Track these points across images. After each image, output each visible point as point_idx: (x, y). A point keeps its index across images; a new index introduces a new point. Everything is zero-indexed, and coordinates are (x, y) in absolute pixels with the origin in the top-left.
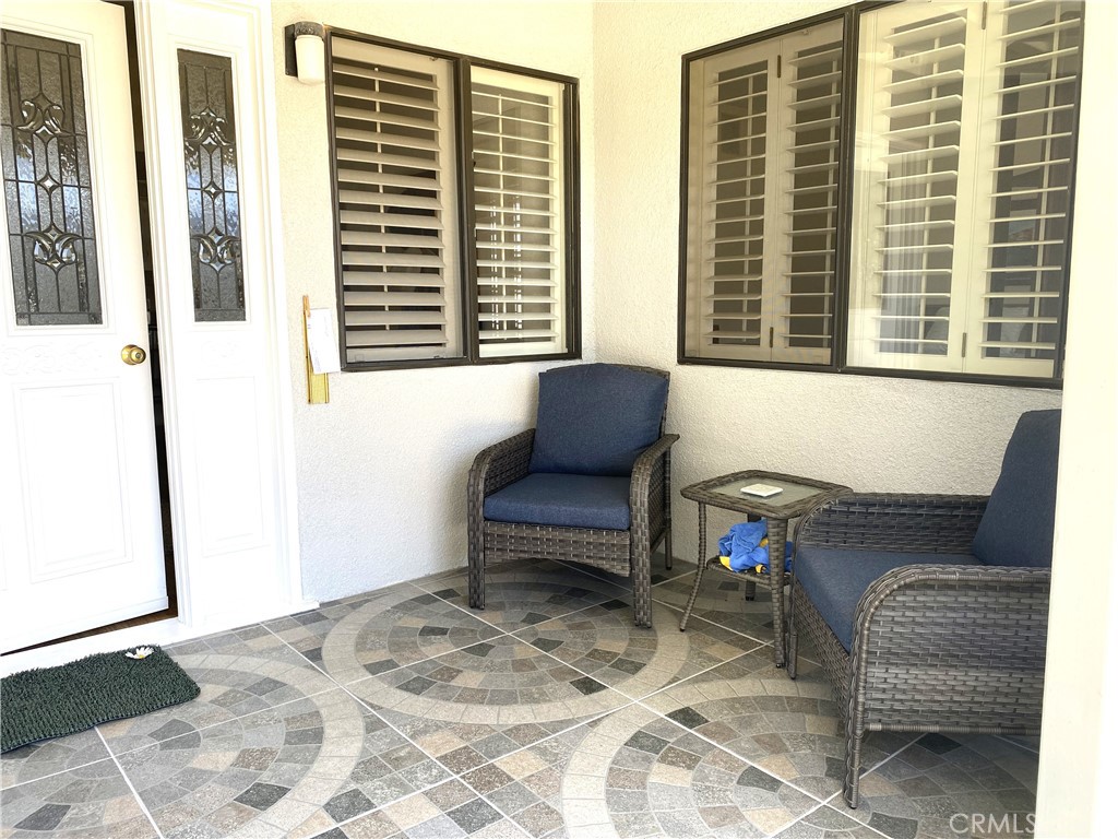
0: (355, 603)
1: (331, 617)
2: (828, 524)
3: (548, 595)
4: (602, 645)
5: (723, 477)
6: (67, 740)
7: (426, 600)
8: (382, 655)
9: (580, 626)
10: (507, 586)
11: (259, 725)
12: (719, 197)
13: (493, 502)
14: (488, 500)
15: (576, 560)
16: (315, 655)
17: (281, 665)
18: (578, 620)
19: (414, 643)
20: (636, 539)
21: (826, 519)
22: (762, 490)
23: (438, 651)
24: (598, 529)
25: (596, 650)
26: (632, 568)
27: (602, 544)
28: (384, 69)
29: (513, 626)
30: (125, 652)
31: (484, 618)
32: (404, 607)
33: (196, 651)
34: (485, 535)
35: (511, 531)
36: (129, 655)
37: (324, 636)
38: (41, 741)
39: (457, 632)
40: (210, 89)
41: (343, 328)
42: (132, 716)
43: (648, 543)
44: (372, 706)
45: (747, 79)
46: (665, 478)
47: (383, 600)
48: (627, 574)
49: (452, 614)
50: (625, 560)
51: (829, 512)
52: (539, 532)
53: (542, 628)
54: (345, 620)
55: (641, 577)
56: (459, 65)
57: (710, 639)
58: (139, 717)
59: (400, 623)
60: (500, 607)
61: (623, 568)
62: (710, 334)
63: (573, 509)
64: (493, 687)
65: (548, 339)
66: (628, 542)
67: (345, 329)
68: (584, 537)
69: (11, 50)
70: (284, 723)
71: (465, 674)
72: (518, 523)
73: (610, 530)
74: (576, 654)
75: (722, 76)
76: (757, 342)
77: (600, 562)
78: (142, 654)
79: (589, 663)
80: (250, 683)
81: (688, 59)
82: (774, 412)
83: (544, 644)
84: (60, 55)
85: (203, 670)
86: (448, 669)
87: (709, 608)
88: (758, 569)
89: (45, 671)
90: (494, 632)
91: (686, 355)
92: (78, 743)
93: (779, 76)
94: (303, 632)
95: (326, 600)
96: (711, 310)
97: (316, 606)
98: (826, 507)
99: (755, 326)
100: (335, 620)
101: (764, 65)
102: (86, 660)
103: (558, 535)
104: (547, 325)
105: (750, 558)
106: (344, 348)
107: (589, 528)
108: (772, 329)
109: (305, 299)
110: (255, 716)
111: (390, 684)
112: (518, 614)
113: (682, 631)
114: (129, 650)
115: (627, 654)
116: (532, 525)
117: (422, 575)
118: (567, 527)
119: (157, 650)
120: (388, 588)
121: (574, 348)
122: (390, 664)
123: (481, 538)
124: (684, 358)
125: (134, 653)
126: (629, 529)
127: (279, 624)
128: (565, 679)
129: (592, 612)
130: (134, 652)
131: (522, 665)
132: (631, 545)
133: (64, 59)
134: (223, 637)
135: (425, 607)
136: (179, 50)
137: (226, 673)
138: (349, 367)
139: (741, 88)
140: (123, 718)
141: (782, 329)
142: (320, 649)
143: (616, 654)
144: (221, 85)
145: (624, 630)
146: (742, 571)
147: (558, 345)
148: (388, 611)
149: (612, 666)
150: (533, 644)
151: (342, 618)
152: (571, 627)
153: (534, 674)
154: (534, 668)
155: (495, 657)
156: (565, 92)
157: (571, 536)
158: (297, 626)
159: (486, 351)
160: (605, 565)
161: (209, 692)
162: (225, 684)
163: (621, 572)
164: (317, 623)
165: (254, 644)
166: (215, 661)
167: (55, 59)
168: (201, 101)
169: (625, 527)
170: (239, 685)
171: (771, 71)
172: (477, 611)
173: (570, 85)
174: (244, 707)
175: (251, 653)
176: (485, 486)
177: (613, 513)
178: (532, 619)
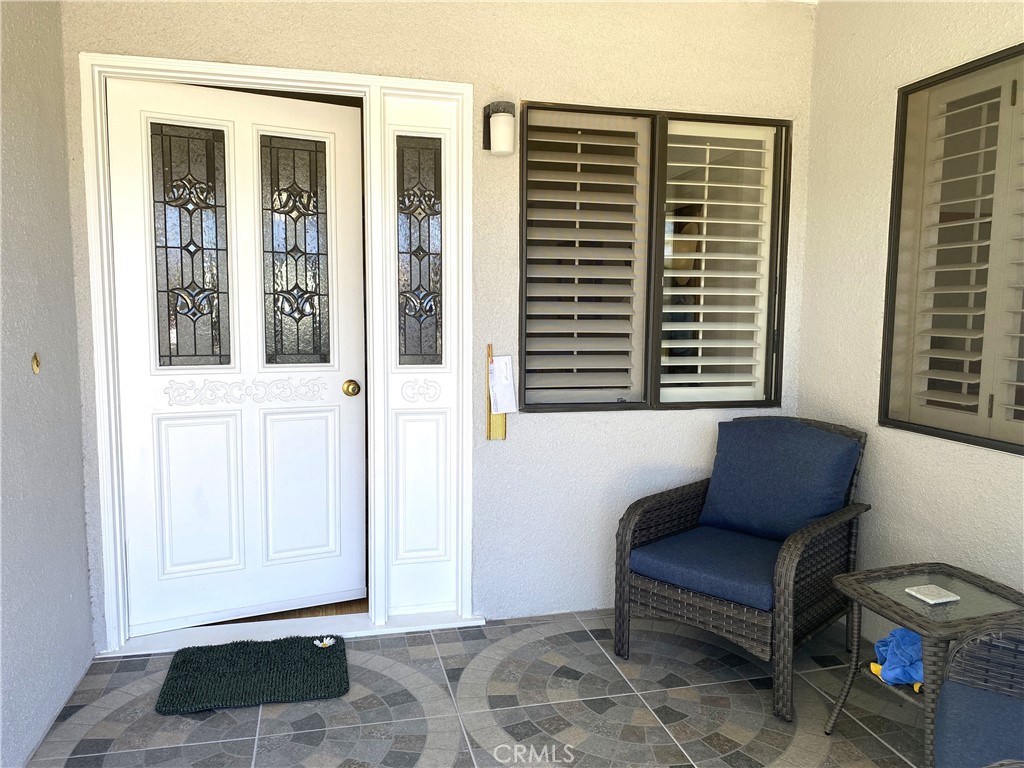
0: (515, 626)
1: (489, 637)
2: (988, 661)
3: (699, 657)
4: (727, 730)
5: (896, 568)
6: (237, 711)
7: (580, 636)
8: (508, 689)
9: (714, 701)
10: (664, 637)
11: (373, 737)
12: (941, 241)
13: (638, 555)
14: (634, 552)
15: (715, 631)
16: (455, 675)
17: (423, 679)
18: (717, 693)
19: (544, 682)
20: (777, 623)
21: (984, 654)
22: (929, 594)
23: (562, 696)
24: (740, 605)
25: (717, 735)
26: (773, 654)
27: (742, 621)
28: (587, 132)
29: (644, 684)
30: (314, 638)
31: (622, 669)
32: (555, 641)
33: (368, 649)
34: (631, 587)
35: (654, 587)
36: (317, 642)
37: (473, 656)
38: (219, 708)
39: (591, 679)
40: (422, 166)
41: (523, 372)
42: (289, 702)
43: (791, 630)
44: (472, 742)
45: (980, 108)
46: (849, 552)
47: (542, 629)
48: (767, 658)
49: (595, 659)
50: (765, 643)
51: (989, 646)
52: (679, 595)
53: (677, 695)
54: (498, 643)
55: (781, 665)
56: (658, 121)
57: (857, 751)
58: (293, 704)
59: (544, 658)
60: (644, 660)
61: (763, 651)
62: (922, 393)
63: (713, 578)
64: (591, 752)
65: (749, 384)
66: (770, 625)
67: (525, 372)
68: (725, 610)
69: (274, 151)
70: (392, 741)
71: (572, 728)
72: (662, 582)
73: (751, 608)
74: (693, 733)
75: (952, 106)
76: (974, 409)
77: (739, 639)
78: (328, 642)
79: (703, 748)
80: (389, 691)
81: (905, 93)
82: (980, 497)
83: (667, 714)
84: (310, 151)
85: (363, 669)
86: (560, 719)
87: (875, 711)
88: (916, 688)
89: (256, 643)
90: (625, 688)
91: (890, 417)
92: (240, 716)
93: (1013, 103)
94: (459, 647)
95: (494, 619)
96: (926, 367)
97: (483, 623)
98: (985, 639)
99: (974, 390)
100: (491, 640)
101: (996, 92)
102: (286, 640)
103: (698, 601)
104: (748, 369)
105: (905, 673)
106: (523, 389)
107: (730, 601)
108: (992, 397)
109: (490, 347)
110: (375, 727)
111: (500, 722)
112: (661, 671)
113: (827, 734)
114: (317, 638)
115: (749, 748)
116: (674, 586)
117: (588, 608)
118: (709, 596)
119: (339, 640)
120: (553, 616)
121: (773, 397)
122: (511, 700)
123: (627, 588)
124: (886, 419)
125: (322, 641)
126: (771, 610)
127: (444, 635)
128: (666, 761)
129: (738, 687)
130: (321, 639)
131: (633, 733)
132: (772, 628)
133: (313, 154)
134: (395, 639)
135: (575, 644)
136: (398, 136)
137: (378, 676)
138: (526, 406)
139: (974, 118)
140: (282, 702)
141: (1005, 397)
142: (462, 669)
143: (736, 745)
144: (432, 162)
145: (760, 717)
146: (896, 685)
147: (756, 392)
148: (540, 641)
149: (725, 759)
150: (656, 711)
151: (497, 640)
152: (704, 701)
153: (638, 746)
154: (641, 740)
155: (611, 718)
156: (776, 135)
157: (711, 605)
158: (458, 640)
159: (668, 395)
160: (744, 644)
161: (357, 691)
162: (371, 688)
163: (761, 656)
164: (475, 641)
165: (415, 652)
166: (376, 662)
167: (306, 156)
168: (415, 178)
169: (767, 608)
170: (381, 691)
171: (1005, 98)
172: (619, 659)
173: (783, 128)
174: (372, 715)
175: (408, 661)
176: (634, 537)
177: (755, 591)
178: (670, 682)
